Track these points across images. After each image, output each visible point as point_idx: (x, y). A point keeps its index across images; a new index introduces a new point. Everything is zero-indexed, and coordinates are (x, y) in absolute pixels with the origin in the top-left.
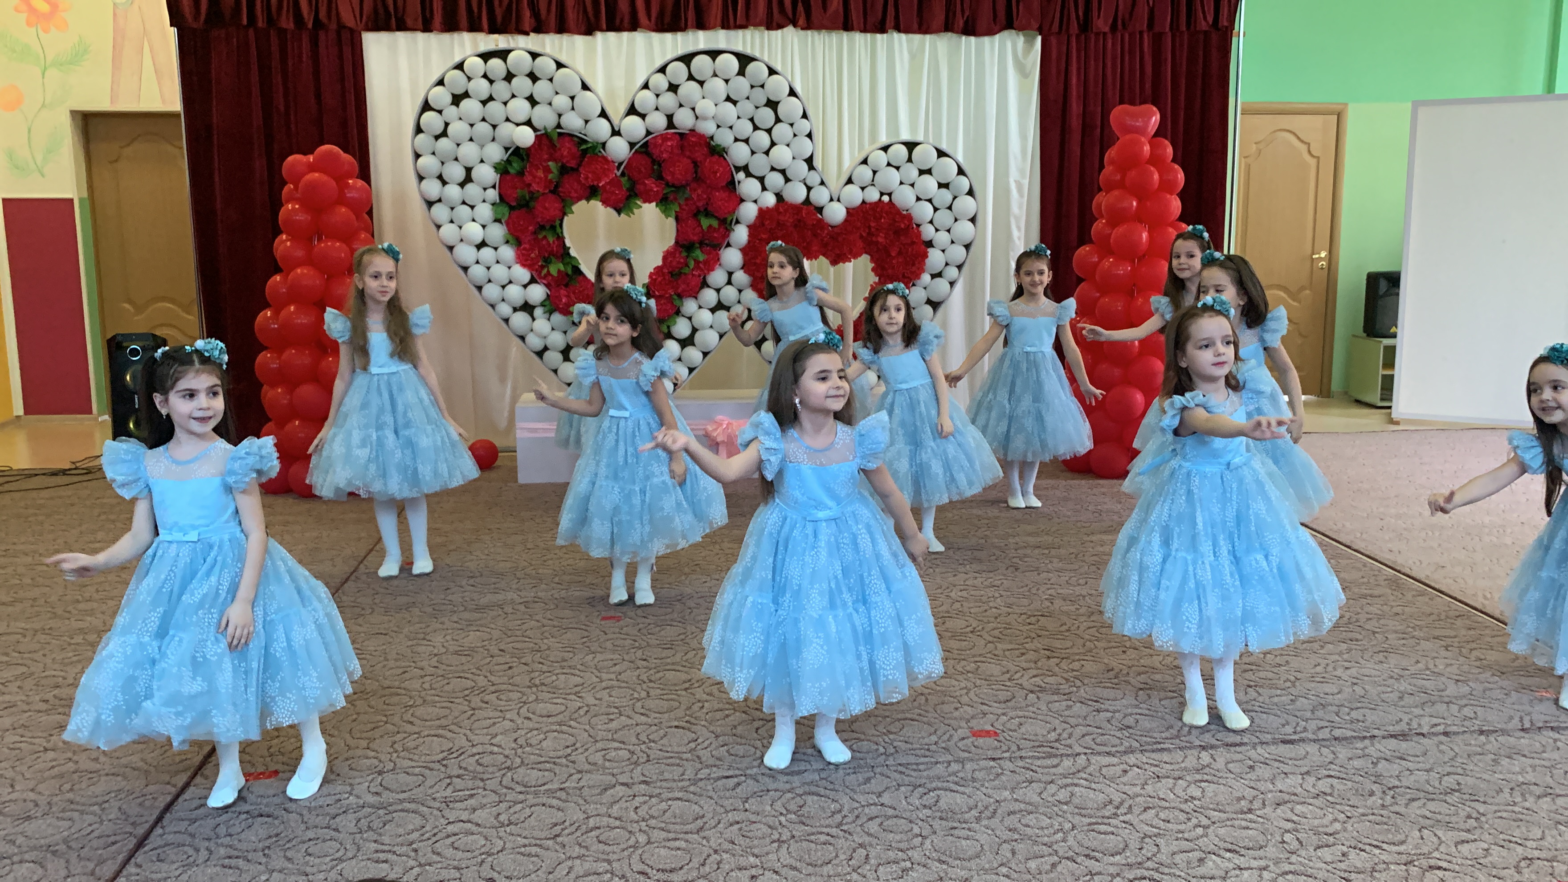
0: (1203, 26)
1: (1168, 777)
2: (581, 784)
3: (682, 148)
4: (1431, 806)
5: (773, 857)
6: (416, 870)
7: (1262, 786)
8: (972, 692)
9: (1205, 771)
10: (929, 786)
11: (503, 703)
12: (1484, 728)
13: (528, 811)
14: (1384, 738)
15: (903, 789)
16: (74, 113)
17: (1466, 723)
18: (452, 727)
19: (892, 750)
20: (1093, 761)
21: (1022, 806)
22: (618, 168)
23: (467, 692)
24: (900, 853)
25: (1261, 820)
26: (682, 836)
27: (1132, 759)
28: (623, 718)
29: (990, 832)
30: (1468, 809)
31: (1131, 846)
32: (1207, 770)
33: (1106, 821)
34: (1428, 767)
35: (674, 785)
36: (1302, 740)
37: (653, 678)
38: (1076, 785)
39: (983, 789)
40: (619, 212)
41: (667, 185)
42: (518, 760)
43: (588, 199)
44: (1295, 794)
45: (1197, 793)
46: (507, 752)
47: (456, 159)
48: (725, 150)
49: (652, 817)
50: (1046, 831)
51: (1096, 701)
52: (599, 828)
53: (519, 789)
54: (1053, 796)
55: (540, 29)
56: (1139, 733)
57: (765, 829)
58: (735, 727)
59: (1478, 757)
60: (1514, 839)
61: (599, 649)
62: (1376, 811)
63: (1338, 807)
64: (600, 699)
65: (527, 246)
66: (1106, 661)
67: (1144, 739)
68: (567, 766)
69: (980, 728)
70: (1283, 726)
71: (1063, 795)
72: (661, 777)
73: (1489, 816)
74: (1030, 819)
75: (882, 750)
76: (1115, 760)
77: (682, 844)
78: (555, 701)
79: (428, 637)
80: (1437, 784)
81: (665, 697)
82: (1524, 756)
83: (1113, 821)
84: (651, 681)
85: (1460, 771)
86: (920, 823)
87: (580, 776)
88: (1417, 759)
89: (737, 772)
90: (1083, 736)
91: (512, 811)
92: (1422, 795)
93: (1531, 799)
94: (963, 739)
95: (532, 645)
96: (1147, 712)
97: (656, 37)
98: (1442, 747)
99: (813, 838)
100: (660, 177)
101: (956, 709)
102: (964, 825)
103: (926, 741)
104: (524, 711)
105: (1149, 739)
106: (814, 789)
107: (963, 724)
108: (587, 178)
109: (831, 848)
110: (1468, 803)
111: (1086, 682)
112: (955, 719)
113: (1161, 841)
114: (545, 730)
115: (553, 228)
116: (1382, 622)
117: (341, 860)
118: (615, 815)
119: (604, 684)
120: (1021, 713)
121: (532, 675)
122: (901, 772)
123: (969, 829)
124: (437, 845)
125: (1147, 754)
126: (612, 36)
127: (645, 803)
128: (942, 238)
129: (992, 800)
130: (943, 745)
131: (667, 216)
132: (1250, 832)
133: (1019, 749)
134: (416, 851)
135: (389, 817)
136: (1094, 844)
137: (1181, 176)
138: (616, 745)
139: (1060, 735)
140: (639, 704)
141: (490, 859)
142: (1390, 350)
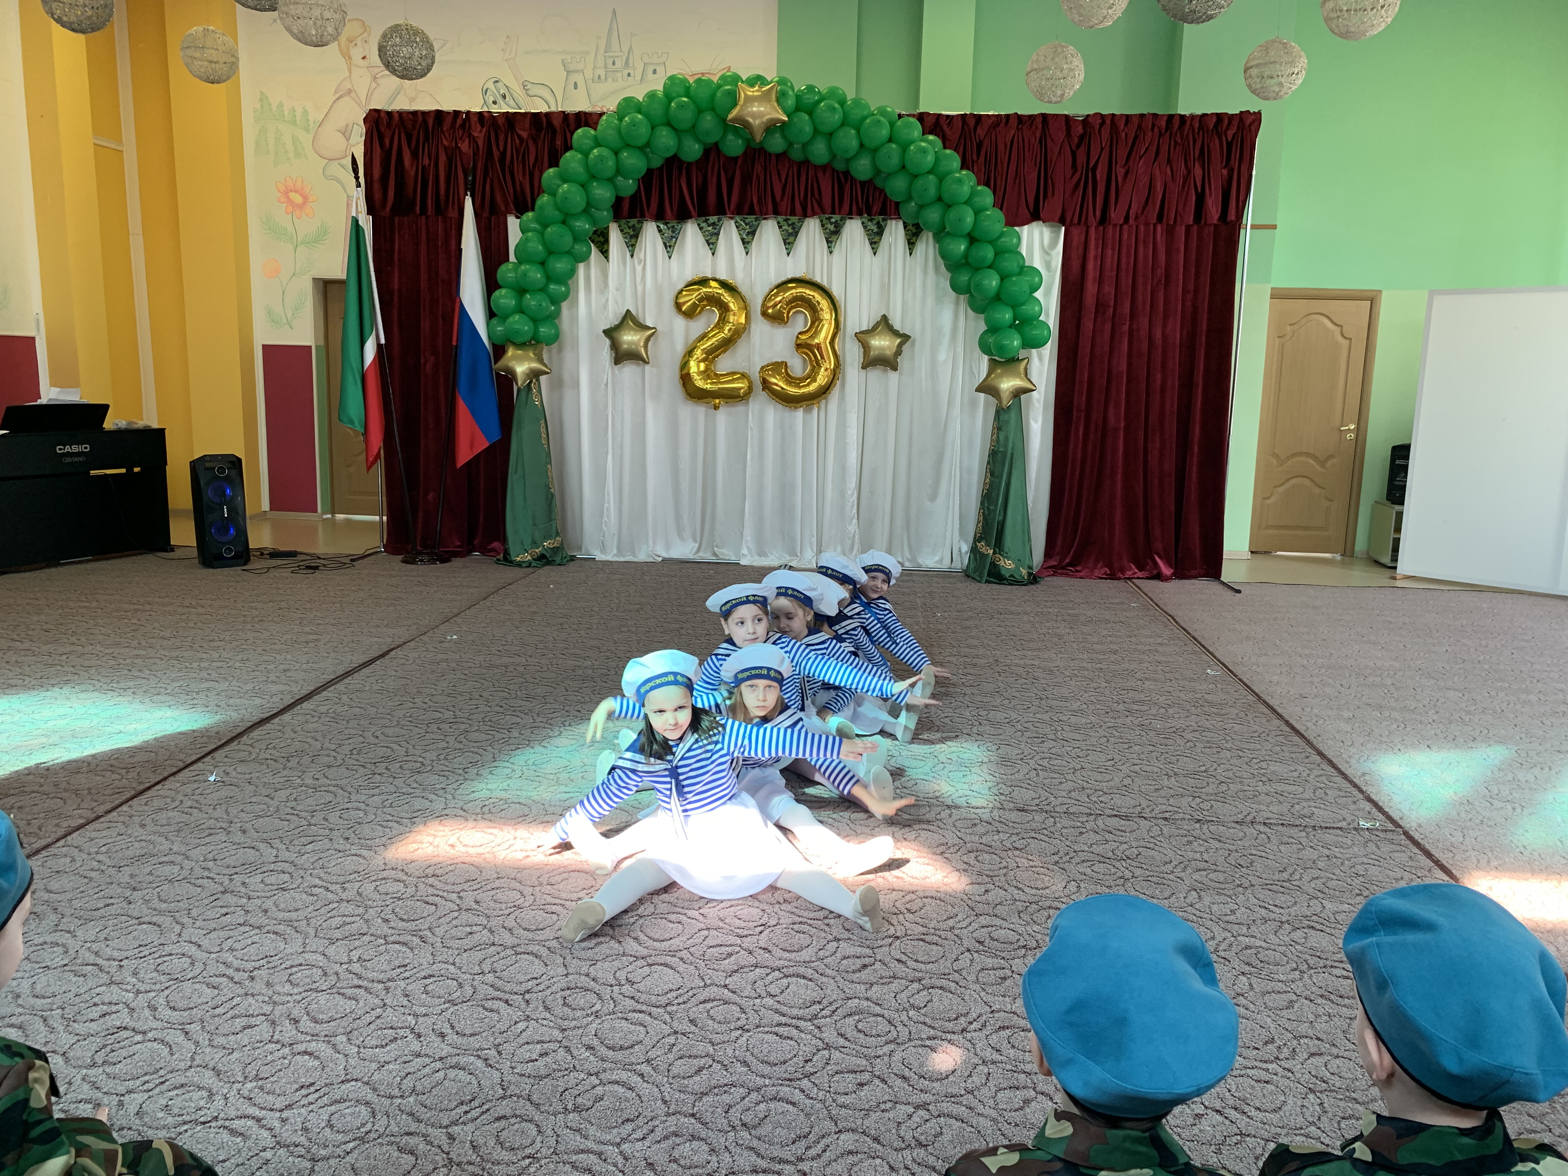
0: (1214, 219)
16: (314, 280)
78: (489, 732)
80: (1119, 853)
82: (1220, 841)
85: (1150, 845)
88: (1123, 834)
91: (398, 798)
93: (1190, 871)
95: (506, 694)
98: (1155, 828)
104: (461, 737)
110: (1131, 868)
114: (465, 750)
142: (1400, 516)
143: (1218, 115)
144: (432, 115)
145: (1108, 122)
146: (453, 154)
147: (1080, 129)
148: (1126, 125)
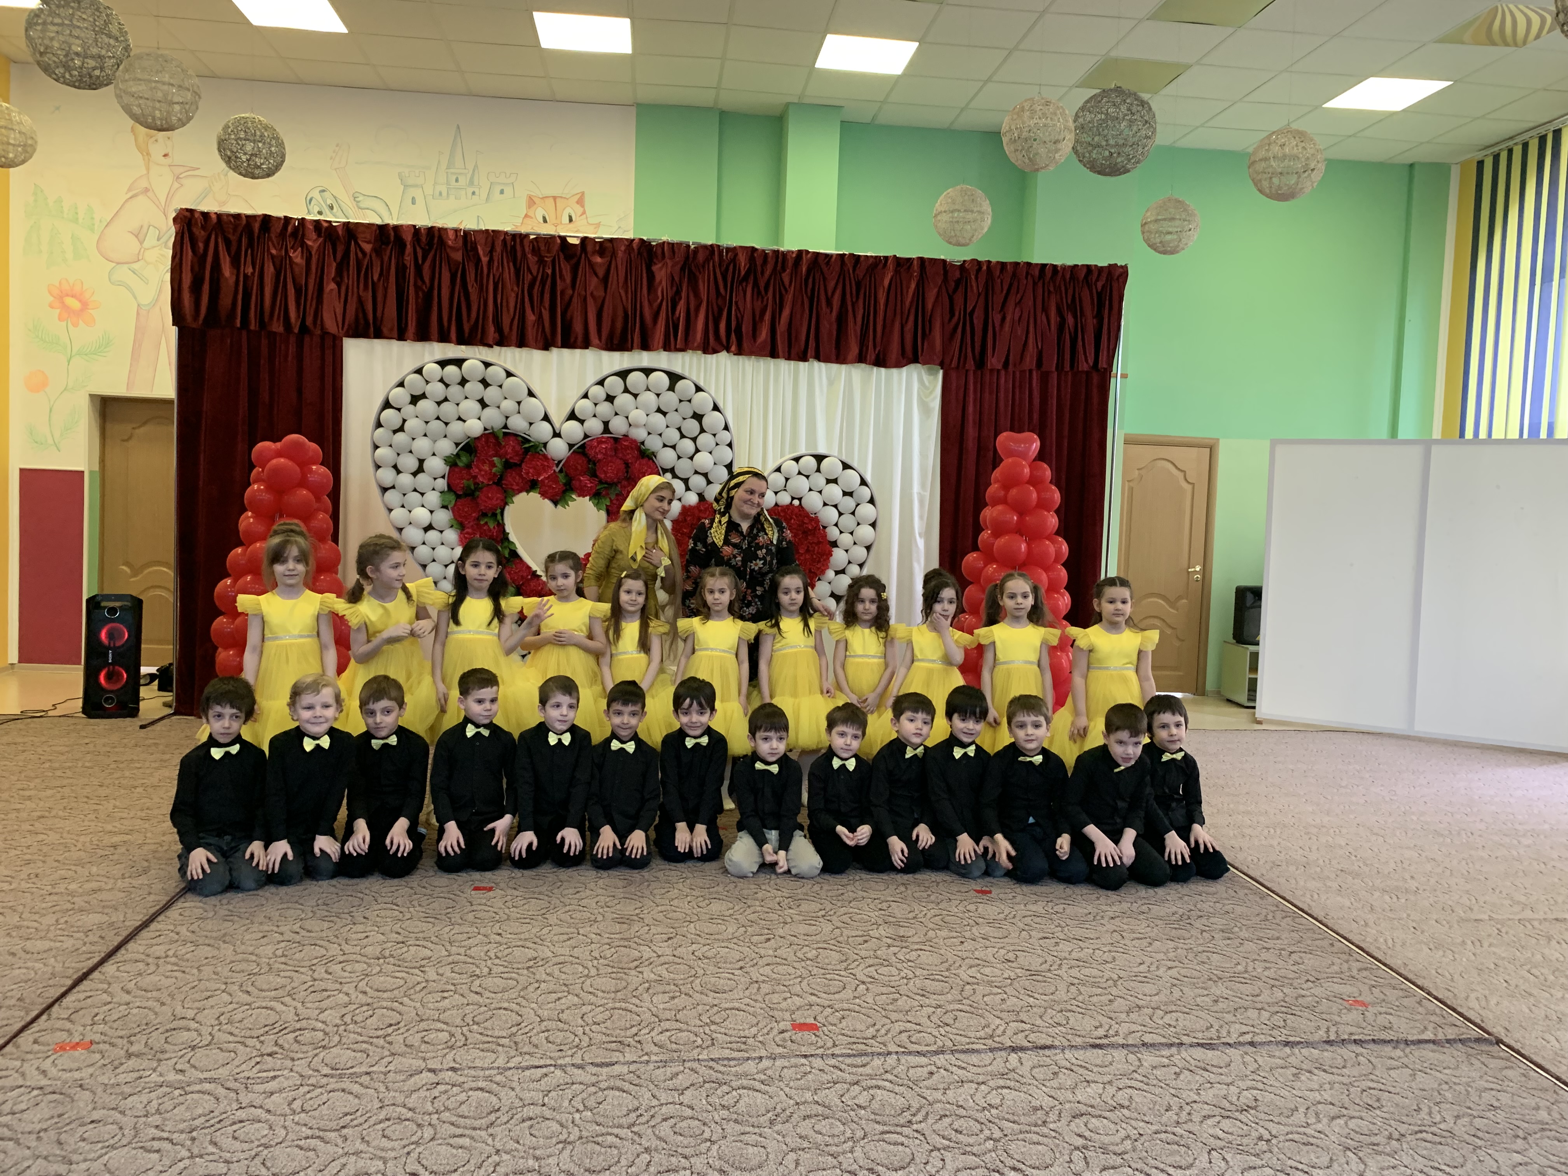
0: (1084, 367)
1: (972, 1082)
2: (388, 1068)
3: (616, 450)
4: (1226, 1124)
5: (551, 1161)
6: (187, 1162)
7: (1060, 1095)
8: (805, 982)
9: (1009, 1076)
10: (734, 1084)
11: (346, 974)
12: (1291, 1039)
13: (325, 1097)
14: (1191, 1046)
15: (707, 1085)
16: (92, 396)
17: (1275, 1033)
18: (287, 1000)
19: (710, 1042)
20: (903, 1061)
21: (820, 1109)
22: (557, 465)
23: (315, 961)
24: (683, 1160)
25: (1053, 1134)
26: (467, 1132)
27: (940, 1060)
28: (457, 996)
29: (780, 1138)
30: (1261, 1130)
31: (918, 1160)
32: (1011, 1075)
33: (899, 1129)
34: (1229, 1080)
35: (481, 1073)
36: (1112, 1046)
37: (499, 955)
38: (879, 1087)
39: (787, 1090)
40: (556, 503)
41: (601, 482)
42: (336, 1039)
43: (528, 492)
44: (1092, 1107)
45: (997, 1101)
46: (327, 1030)
47: (411, 452)
48: (654, 454)
49: (447, 1109)
50: (836, 1140)
51: (923, 996)
52: (388, 1120)
53: (326, 1070)
54: (854, 1098)
55: (502, 342)
56: (955, 1031)
57: (556, 1127)
58: (563, 1011)
59: (1279, 1070)
60: (1300, 1166)
61: (460, 921)
62: (1169, 1129)
63: (1133, 1122)
64: (442, 975)
65: (470, 530)
66: (942, 952)
67: (958, 1037)
68: (383, 1048)
69: (802, 1021)
70: (1096, 1028)
71: (862, 1100)
72: (470, 1064)
73: (1281, 1138)
74: (823, 1126)
75: (699, 1041)
76: (923, 1060)
77: (466, 1141)
78: (397, 974)
79: (301, 901)
80: (1234, 1099)
81: (506, 975)
82: (1325, 1071)
83: (906, 1131)
84: (497, 957)
85: (1260, 1085)
86: (713, 1125)
87: (390, 1059)
88: (1220, 1070)
89: (549, 1062)
90: (901, 1032)
91: (308, 1096)
92: (1217, 1111)
93: (1325, 1121)
94: (783, 1032)
95: (397, 913)
96: (968, 1008)
97: (606, 355)
98: (1247, 1059)
99: (600, 1139)
100: (594, 475)
101: (785, 999)
102: (757, 1130)
103: (747, 1033)
104: (362, 984)
105: (964, 1040)
106: (619, 1083)
107: (787, 1015)
108: (527, 473)
109: (616, 1152)
110: (1261, 1123)
111: (918, 974)
112: (782, 1010)
113: (948, 1156)
114: (375, 1006)
115: (494, 515)
116: (1212, 920)
117: (113, 1147)
118: (410, 1105)
119: (450, 959)
120: (846, 1006)
121: (385, 946)
122: (711, 1067)
123: (760, 1135)
124: (218, 1133)
125: (957, 1055)
126: (566, 351)
127: (446, 1092)
128: (845, 539)
129: (792, 1102)
130: (761, 1039)
131: (599, 509)
132: (1040, 1147)
133: (835, 1045)
134: (193, 1139)
135: (181, 1099)
136: (881, 1157)
137: (1057, 496)
138: (440, 1025)
139: (878, 1031)
140: (477, 982)
141: (266, 1152)
142: (1255, 657)
143: (1088, 267)
144: (259, 219)
145: (985, 268)
146: (282, 265)
147: (957, 274)
148: (1002, 271)
